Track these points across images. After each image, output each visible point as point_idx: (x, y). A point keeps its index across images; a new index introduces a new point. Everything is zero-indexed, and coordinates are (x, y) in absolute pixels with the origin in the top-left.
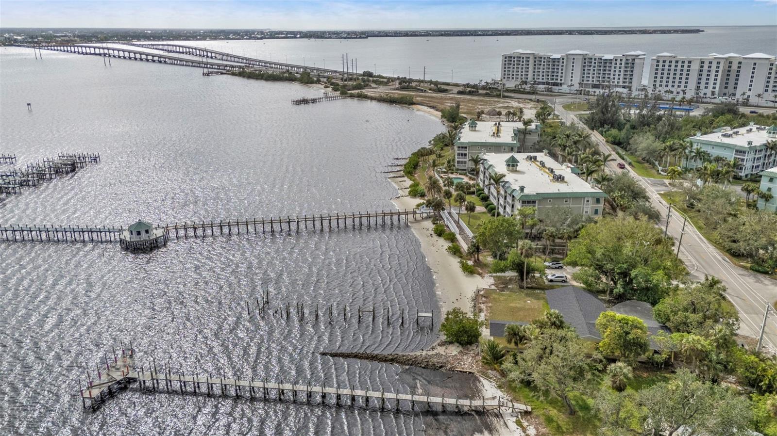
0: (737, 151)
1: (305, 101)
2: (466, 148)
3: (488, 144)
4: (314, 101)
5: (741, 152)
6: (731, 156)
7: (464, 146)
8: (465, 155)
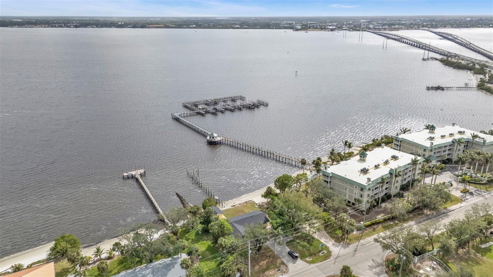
1: (438, 88)
4: (443, 89)
7: (398, 139)
8: (398, 145)
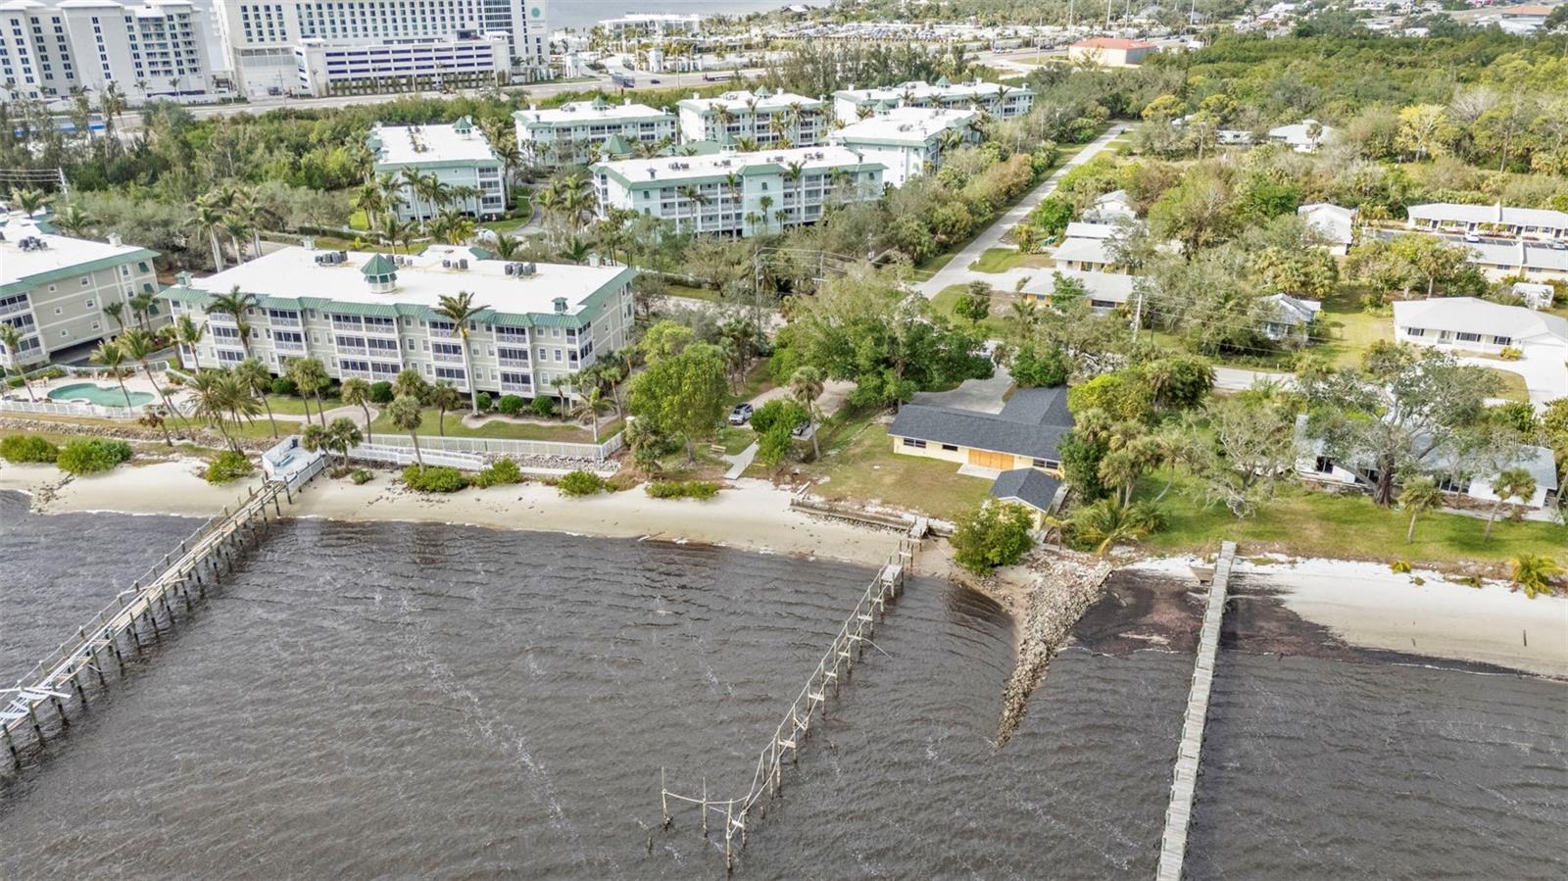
0: (481, 170)
2: (23, 298)
3: (78, 271)
5: (488, 170)
6: (472, 180)
7: (15, 294)
8: (29, 319)
